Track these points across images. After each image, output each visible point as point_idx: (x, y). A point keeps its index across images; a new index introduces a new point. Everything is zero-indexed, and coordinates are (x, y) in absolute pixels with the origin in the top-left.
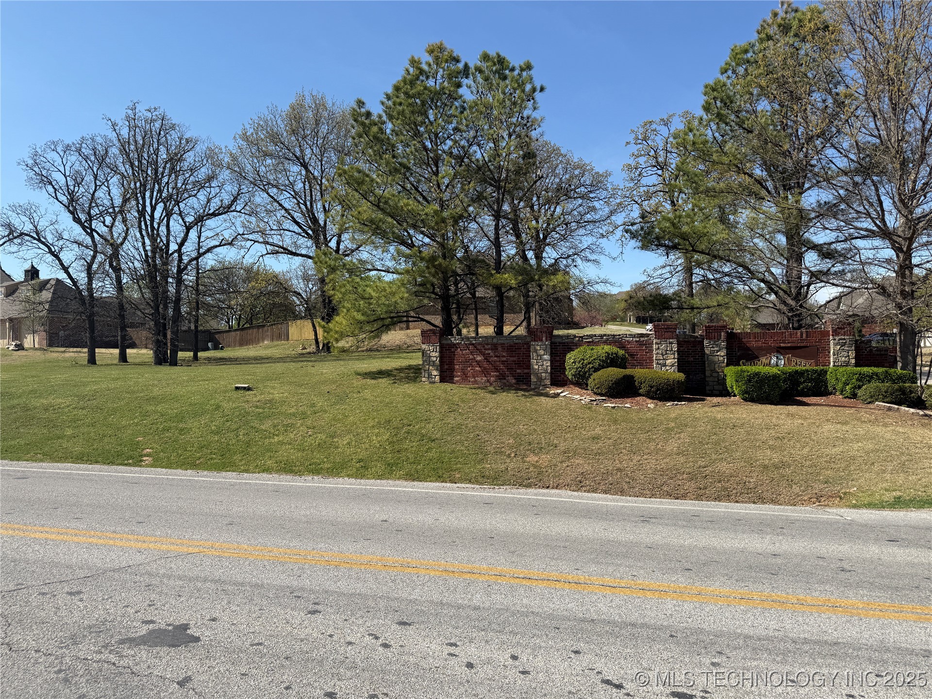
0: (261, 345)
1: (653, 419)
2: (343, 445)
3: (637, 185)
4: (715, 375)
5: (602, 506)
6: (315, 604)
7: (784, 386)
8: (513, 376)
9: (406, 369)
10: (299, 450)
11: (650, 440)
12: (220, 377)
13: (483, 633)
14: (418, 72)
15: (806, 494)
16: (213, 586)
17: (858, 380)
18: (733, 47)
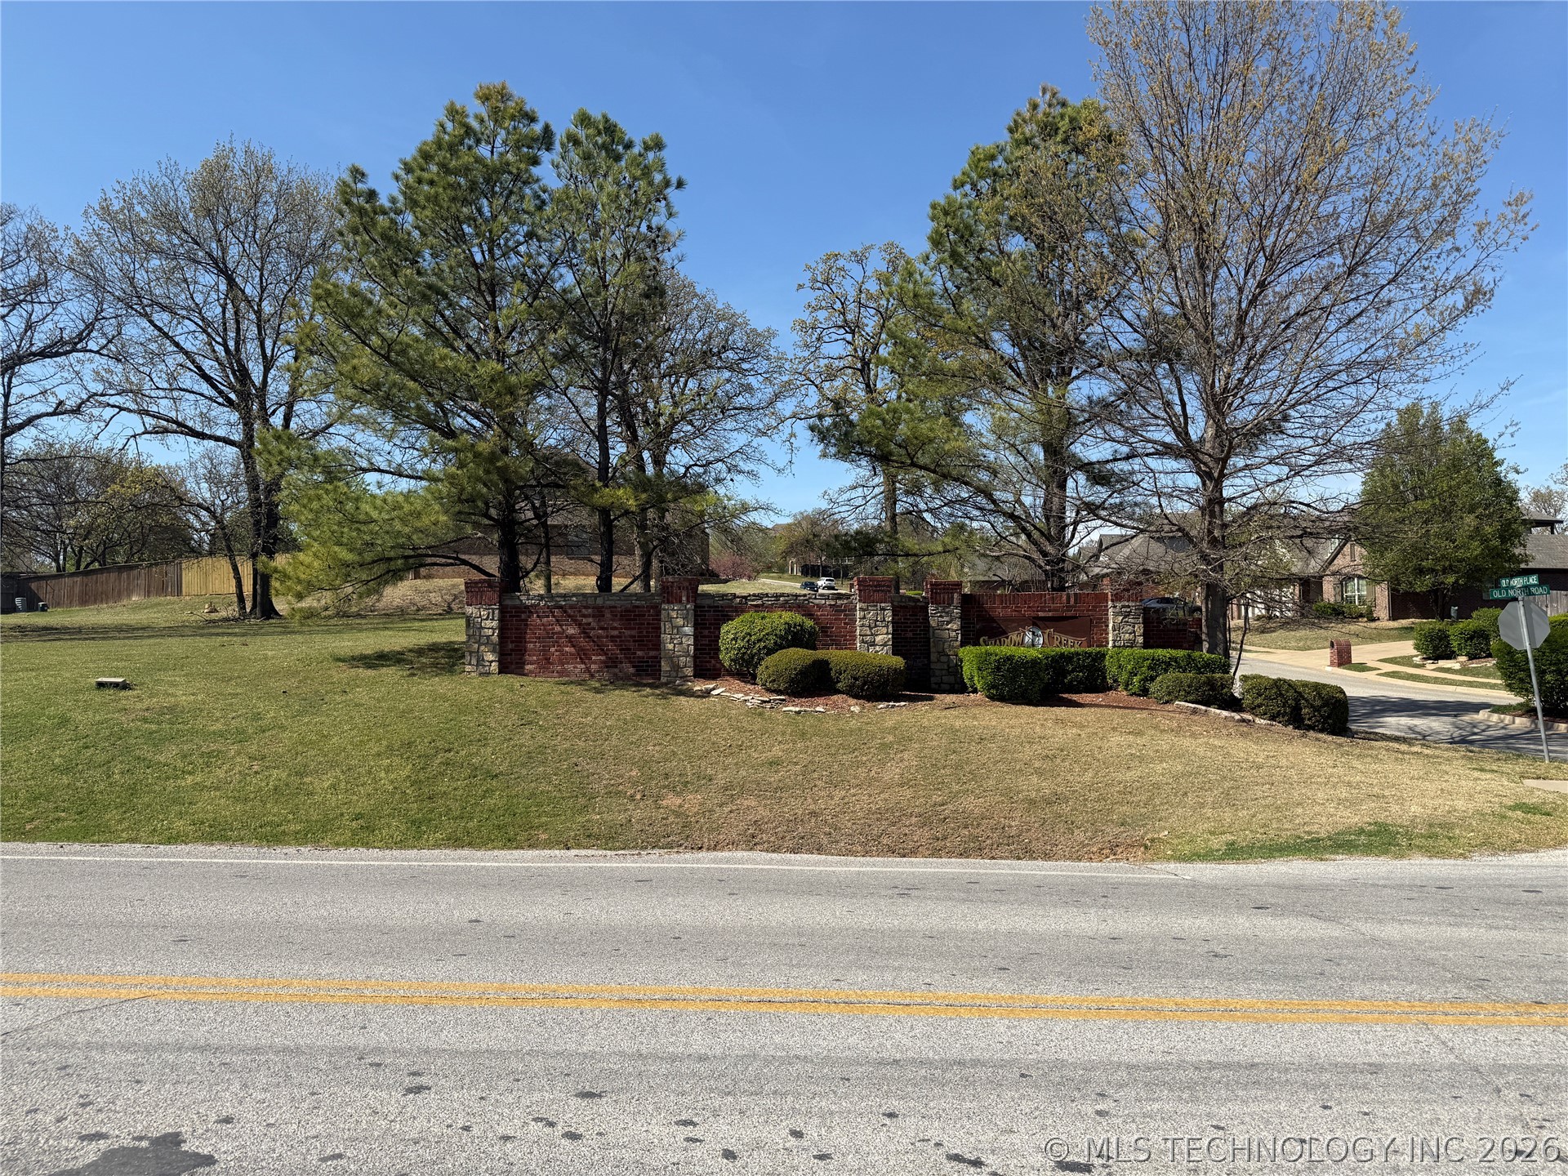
0: (125, 602)
1: (860, 729)
2: (323, 789)
3: (815, 355)
4: (944, 659)
5: (828, 874)
6: (414, 1074)
7: (1046, 677)
8: (630, 662)
9: (430, 650)
10: (237, 799)
11: (859, 764)
12: (60, 663)
13: (730, 1098)
14: (462, 132)
15: (1095, 843)
16: (199, 1058)
17: (1150, 668)
18: (974, 148)
